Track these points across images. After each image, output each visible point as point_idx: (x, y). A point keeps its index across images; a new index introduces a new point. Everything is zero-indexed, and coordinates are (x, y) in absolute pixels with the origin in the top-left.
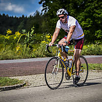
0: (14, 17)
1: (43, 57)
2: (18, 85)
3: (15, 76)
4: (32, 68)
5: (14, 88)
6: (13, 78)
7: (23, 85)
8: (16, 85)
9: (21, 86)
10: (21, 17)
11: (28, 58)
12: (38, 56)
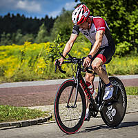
0: (33, 18)
2: (41, 118)
3: (37, 105)
5: (35, 123)
6: (33, 108)
7: (49, 119)
8: (37, 119)
9: (45, 120)
10: (44, 18)
11: (55, 79)
12: (69, 76)
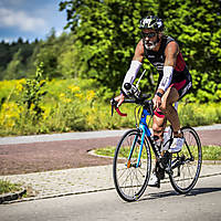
1: (64, 131)
4: (41, 156)
7: (21, 195)
8: (4, 195)
9: (16, 197)
11: (32, 134)
12: (52, 130)
